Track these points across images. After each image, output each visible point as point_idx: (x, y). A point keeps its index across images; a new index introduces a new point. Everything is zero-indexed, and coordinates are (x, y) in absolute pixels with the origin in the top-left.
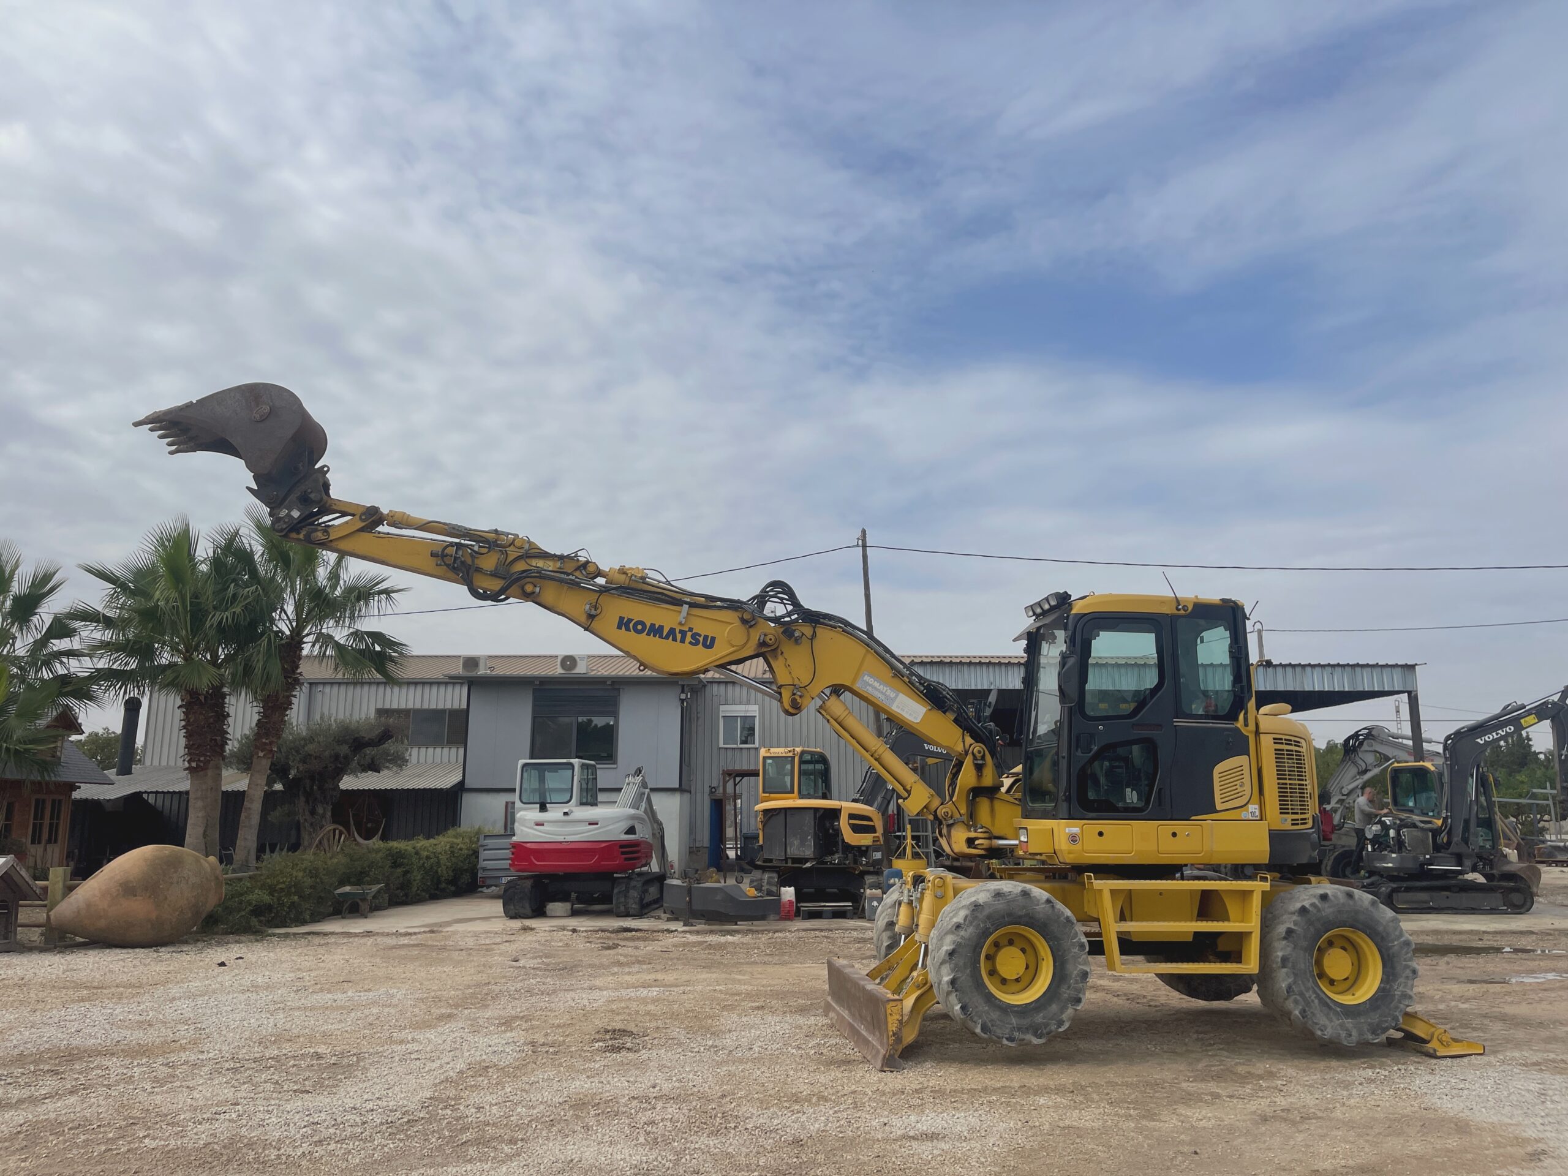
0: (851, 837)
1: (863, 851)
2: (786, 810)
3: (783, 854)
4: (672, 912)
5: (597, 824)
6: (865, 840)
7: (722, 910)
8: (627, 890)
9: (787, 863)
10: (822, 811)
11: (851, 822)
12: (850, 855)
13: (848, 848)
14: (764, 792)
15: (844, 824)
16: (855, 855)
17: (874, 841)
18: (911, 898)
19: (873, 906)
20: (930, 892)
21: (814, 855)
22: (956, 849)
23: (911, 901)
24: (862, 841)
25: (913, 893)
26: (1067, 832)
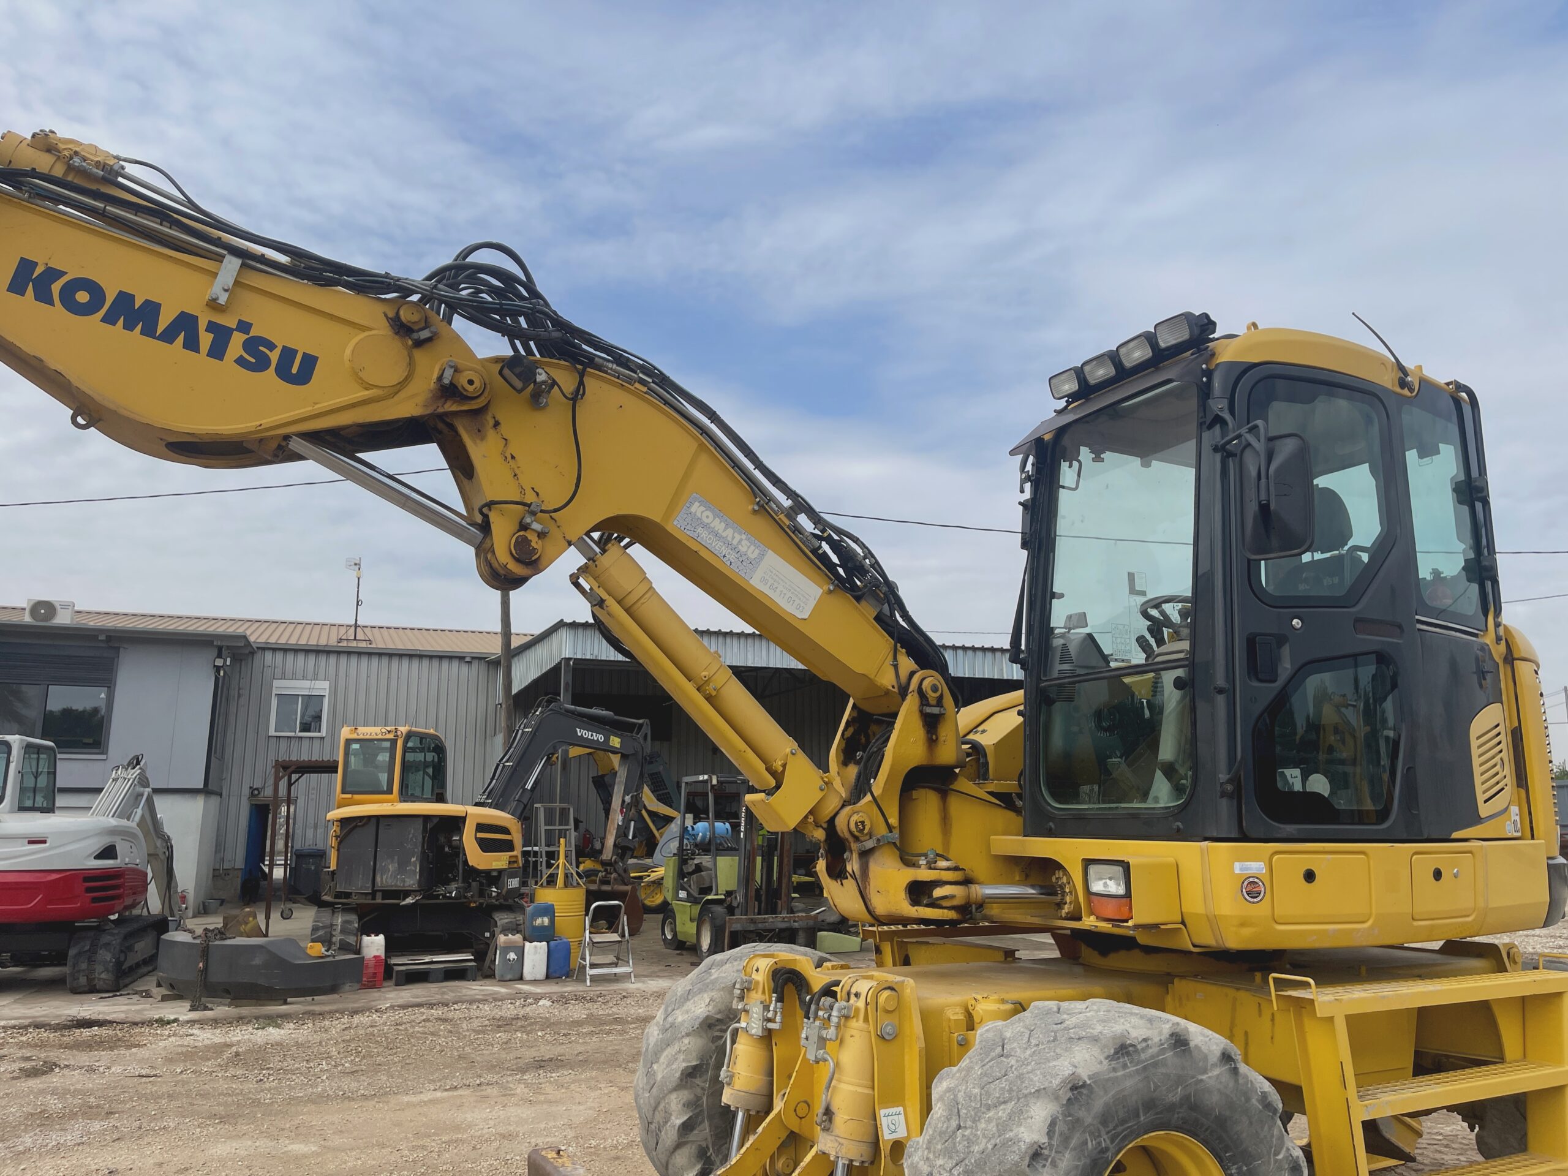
0: (476, 857)
1: (491, 878)
2: (378, 819)
3: (369, 885)
4: (172, 987)
5: (44, 842)
6: (497, 861)
7: (261, 981)
8: (93, 950)
9: (374, 898)
10: (435, 821)
11: (480, 835)
12: (474, 884)
13: (472, 874)
14: (343, 792)
15: (468, 838)
16: (481, 884)
17: (510, 862)
18: (771, 1025)
19: (509, 960)
20: (865, 1026)
21: (420, 886)
22: (881, 906)
23: (770, 1031)
24: (494, 863)
25: (775, 1013)
26: (1237, 871)
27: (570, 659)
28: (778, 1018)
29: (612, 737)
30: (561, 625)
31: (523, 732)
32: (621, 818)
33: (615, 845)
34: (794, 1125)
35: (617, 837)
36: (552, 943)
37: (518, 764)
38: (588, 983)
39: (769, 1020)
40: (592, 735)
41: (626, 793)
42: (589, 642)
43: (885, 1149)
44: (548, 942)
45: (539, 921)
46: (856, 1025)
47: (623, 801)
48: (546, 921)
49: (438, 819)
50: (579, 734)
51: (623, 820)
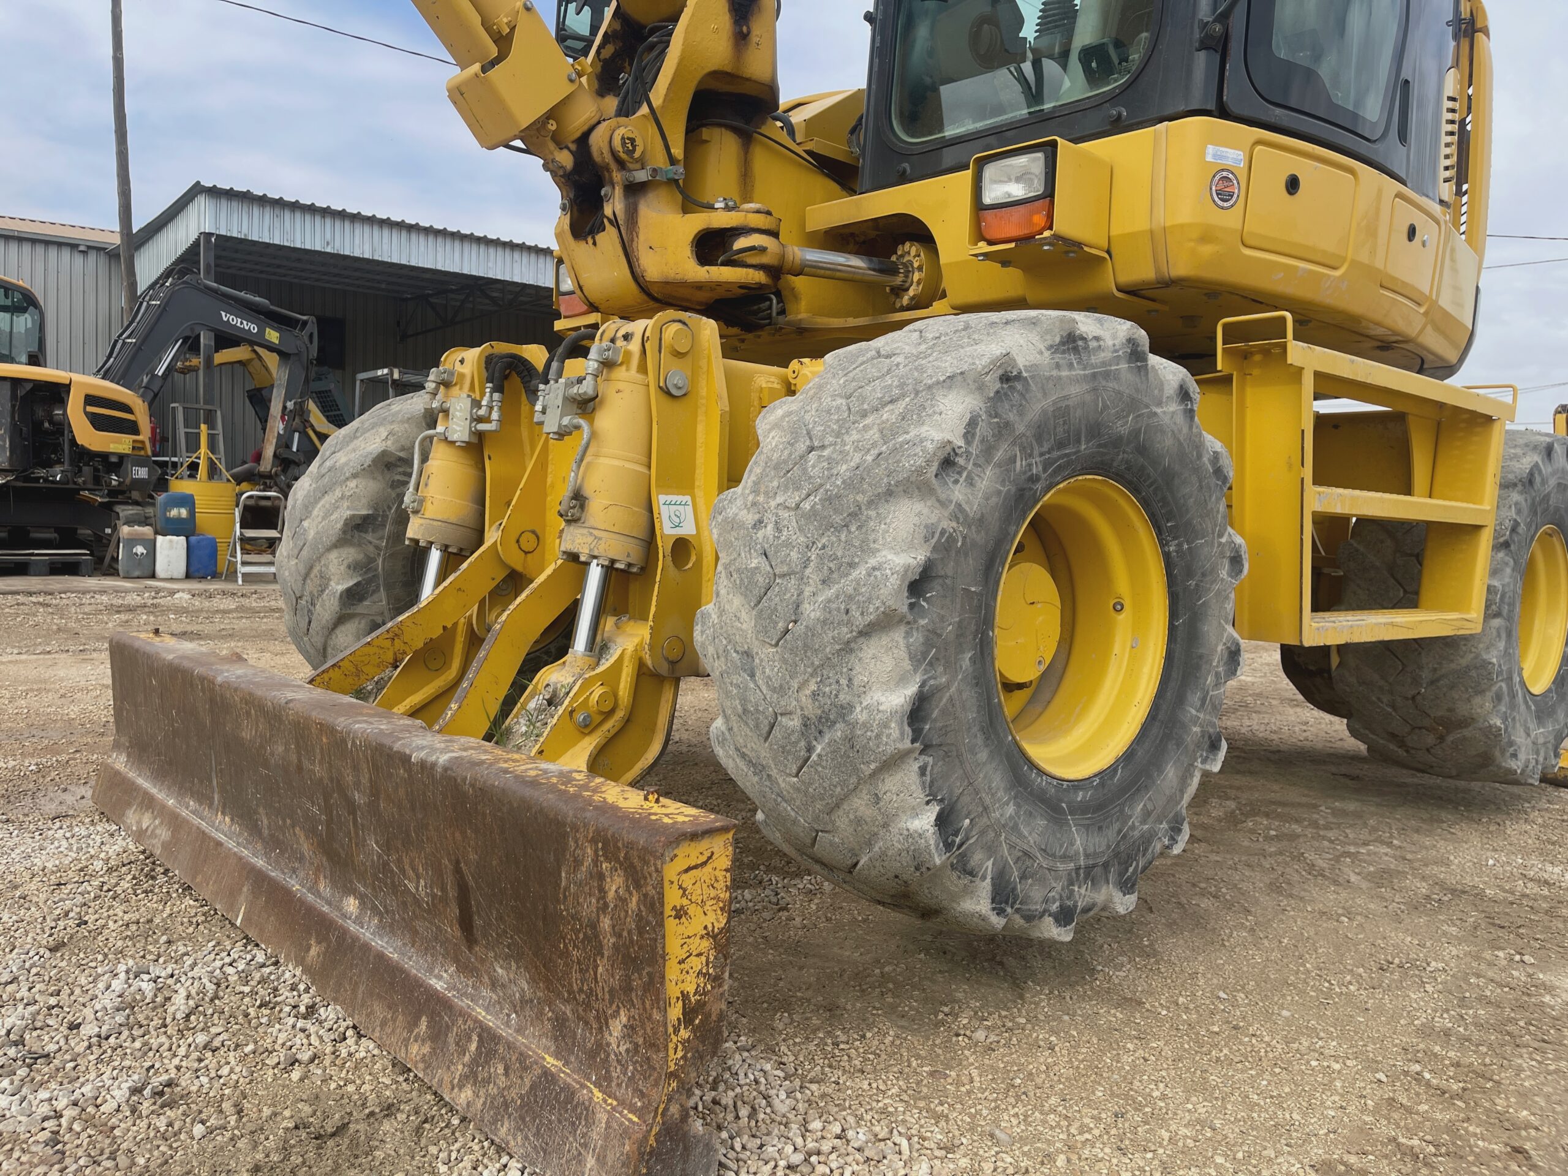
0: (87, 436)
1: (109, 463)
6: (118, 444)
10: (29, 386)
11: (90, 409)
12: (86, 469)
13: (82, 455)
15: (75, 412)
16: (96, 470)
17: (134, 448)
18: (482, 427)
19: (136, 554)
20: (640, 377)
21: (10, 465)
22: (653, 268)
23: (480, 435)
24: (112, 446)
25: (491, 408)
26: (1209, 158)
27: (211, 234)
28: (495, 415)
29: (268, 330)
30: (197, 190)
31: (149, 305)
32: (281, 426)
33: (275, 455)
34: (516, 561)
35: (277, 447)
36: (193, 539)
37: (144, 340)
38: (240, 581)
39: (480, 420)
40: (242, 323)
41: (288, 398)
42: (235, 215)
43: (664, 547)
44: (187, 538)
45: (174, 513)
46: (626, 377)
47: (285, 407)
48: (184, 513)
49: (31, 385)
50: (225, 319)
51: (285, 429)
